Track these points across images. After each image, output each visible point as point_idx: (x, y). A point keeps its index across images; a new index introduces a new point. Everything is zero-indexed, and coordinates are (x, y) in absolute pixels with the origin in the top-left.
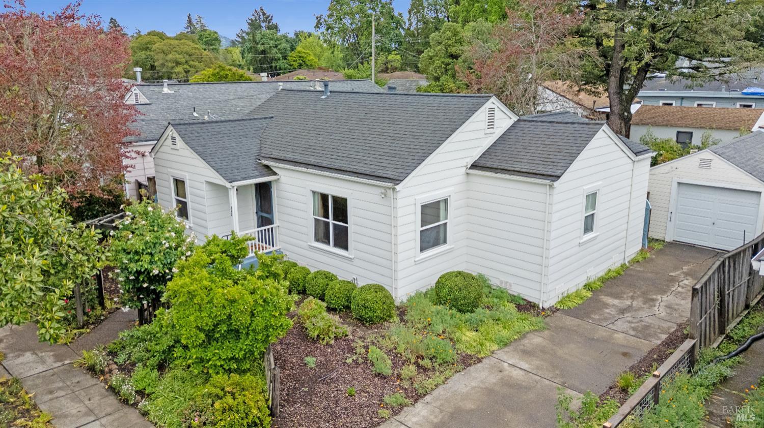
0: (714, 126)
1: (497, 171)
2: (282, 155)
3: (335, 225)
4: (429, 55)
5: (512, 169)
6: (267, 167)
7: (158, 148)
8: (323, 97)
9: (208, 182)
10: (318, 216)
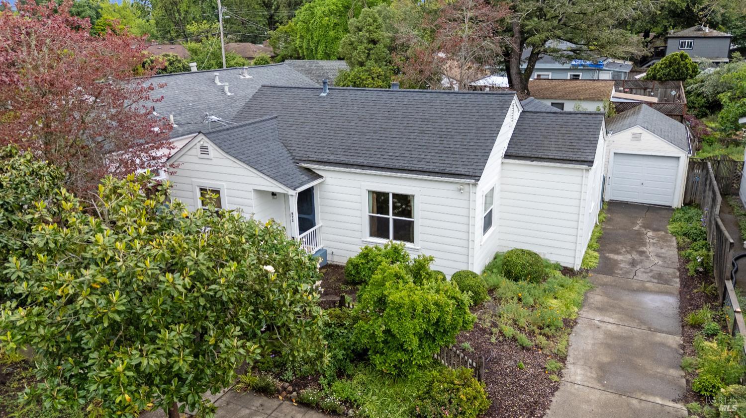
0: (582, 98)
1: (532, 159)
2: (320, 157)
3: (394, 220)
4: (350, 41)
5: (547, 157)
6: (309, 170)
7: (177, 158)
8: (323, 94)
9: (255, 190)
10: (373, 213)
